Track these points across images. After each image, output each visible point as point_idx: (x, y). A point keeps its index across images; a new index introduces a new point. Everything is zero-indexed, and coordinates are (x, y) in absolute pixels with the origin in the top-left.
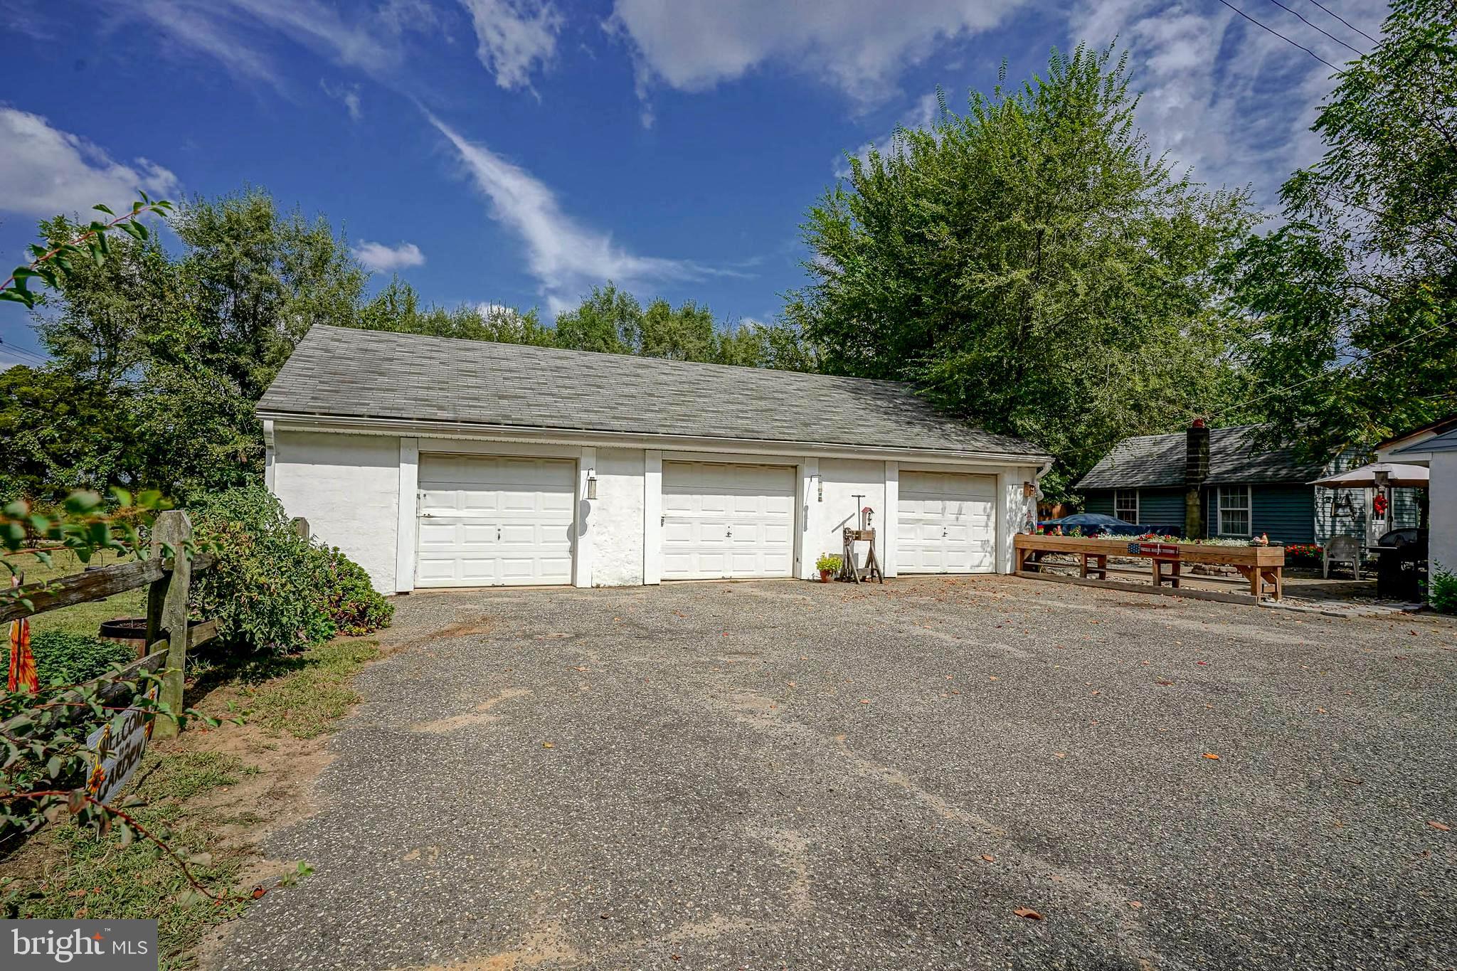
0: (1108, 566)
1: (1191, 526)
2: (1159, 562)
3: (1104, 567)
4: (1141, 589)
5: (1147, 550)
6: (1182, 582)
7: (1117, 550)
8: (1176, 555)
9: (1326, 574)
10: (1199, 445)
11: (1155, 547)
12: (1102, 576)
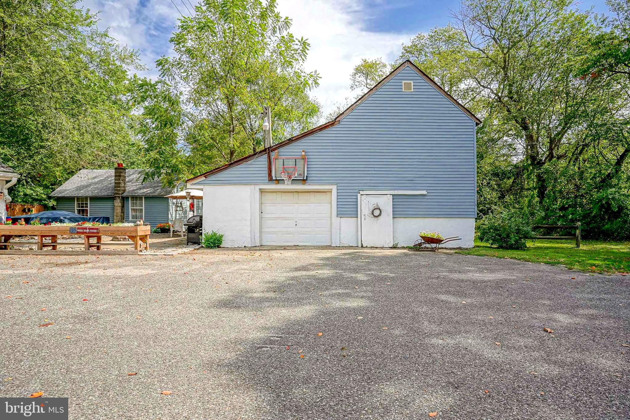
0: (59, 241)
1: (117, 216)
2: (88, 237)
3: (55, 242)
4: (78, 254)
5: (81, 231)
6: (102, 247)
7: (63, 232)
8: (98, 233)
9: (171, 236)
10: (120, 176)
11: (86, 228)
12: (54, 248)
